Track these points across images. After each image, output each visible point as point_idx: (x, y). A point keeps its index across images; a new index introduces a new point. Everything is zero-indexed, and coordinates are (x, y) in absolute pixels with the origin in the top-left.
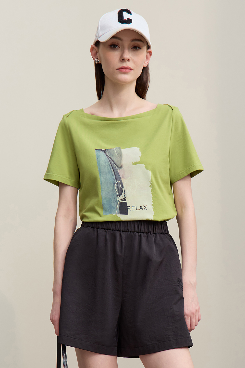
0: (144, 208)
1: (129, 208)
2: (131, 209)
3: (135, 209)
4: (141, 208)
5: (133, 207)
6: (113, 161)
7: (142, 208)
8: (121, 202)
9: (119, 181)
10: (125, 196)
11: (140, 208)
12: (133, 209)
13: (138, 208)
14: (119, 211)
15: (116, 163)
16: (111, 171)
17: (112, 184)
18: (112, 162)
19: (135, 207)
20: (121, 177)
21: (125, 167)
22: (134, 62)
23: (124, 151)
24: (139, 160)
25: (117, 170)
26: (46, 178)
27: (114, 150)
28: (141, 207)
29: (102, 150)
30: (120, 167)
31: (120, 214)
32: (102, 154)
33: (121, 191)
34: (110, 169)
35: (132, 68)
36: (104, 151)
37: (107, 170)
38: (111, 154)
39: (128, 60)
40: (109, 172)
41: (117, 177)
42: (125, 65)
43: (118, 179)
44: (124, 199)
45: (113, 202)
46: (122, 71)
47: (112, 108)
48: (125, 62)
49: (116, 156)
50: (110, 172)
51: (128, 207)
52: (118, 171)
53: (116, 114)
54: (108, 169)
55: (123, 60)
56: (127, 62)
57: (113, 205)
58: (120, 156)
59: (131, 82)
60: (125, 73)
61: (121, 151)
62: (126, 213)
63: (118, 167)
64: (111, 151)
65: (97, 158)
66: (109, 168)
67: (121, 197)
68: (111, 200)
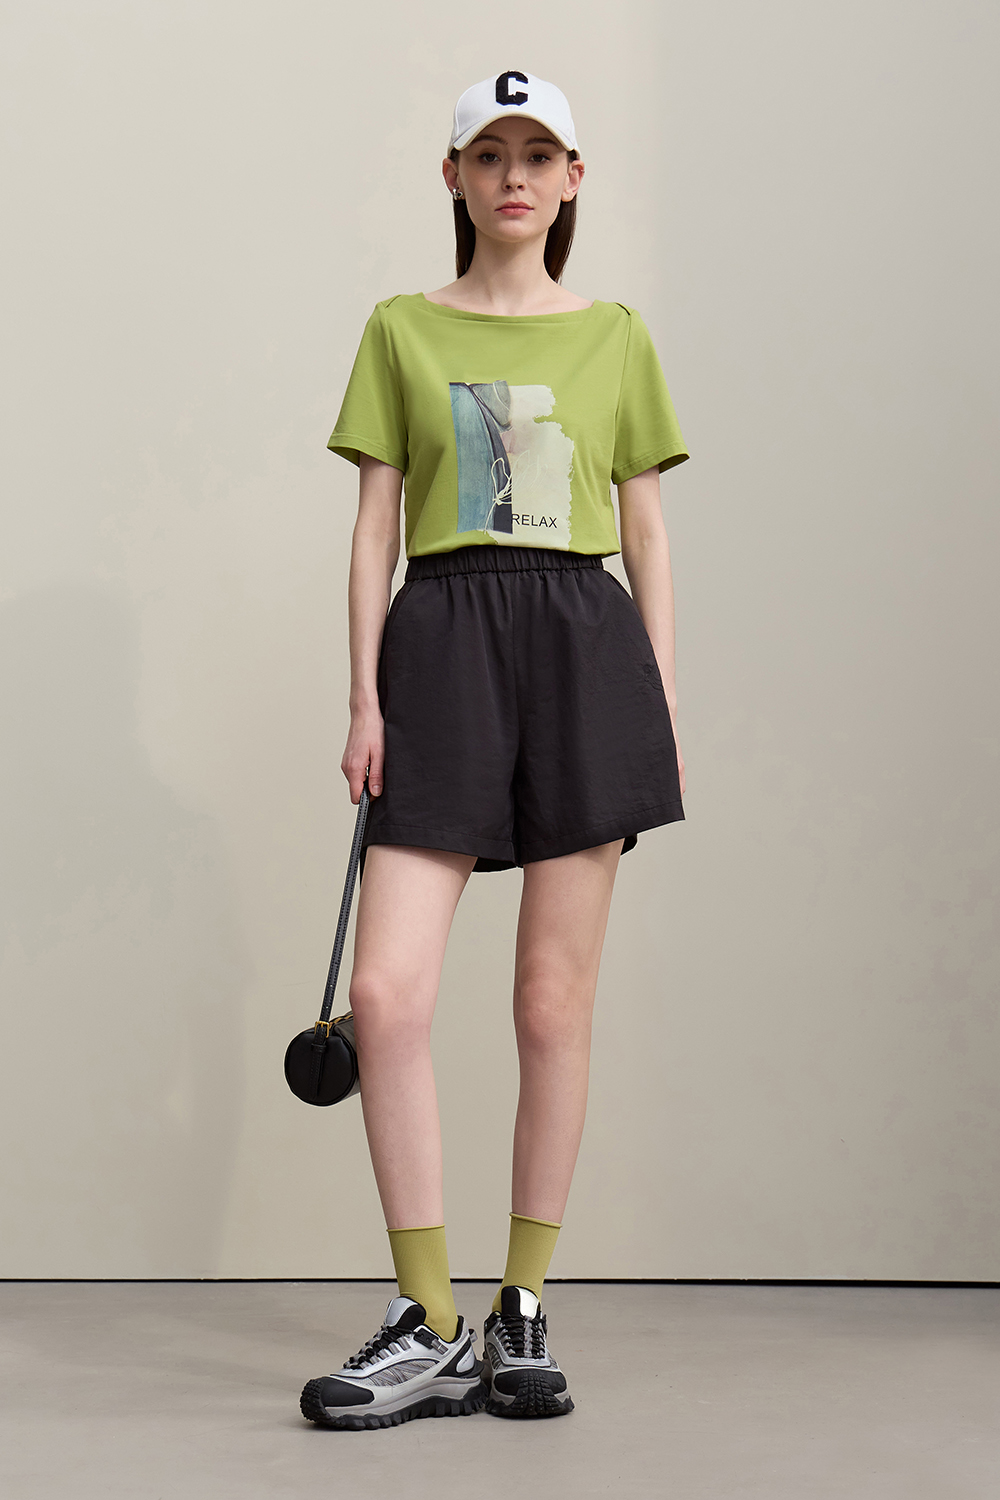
0: (549, 522)
1: (516, 519)
2: (520, 521)
3: (530, 522)
5: (524, 517)
6: (490, 411)
7: (546, 523)
8: (500, 503)
9: (502, 459)
10: (510, 491)
11: (541, 522)
12: (524, 521)
13: (537, 522)
14: (492, 523)
15: (496, 416)
16: (485, 433)
17: (486, 464)
18: (488, 414)
19: (530, 518)
20: (507, 449)
21: (515, 427)
22: (535, 191)
23: (515, 391)
24: (549, 412)
25: (497, 431)
26: (332, 445)
27: (492, 389)
28: (543, 521)
29: (464, 385)
30: (506, 427)
31: (494, 529)
32: (465, 393)
33: (503, 482)
34: (481, 430)
35: (530, 205)
36: (470, 388)
37: (474, 430)
38: (484, 396)
39: (520, 187)
40: (479, 437)
41: (498, 449)
42: (512, 198)
43: (499, 453)
44: (508, 498)
45: (482, 504)
46: (506, 213)
47: (489, 296)
48: (513, 191)
49: (497, 401)
50: (482, 435)
51: (514, 517)
52: (501, 434)
53: (500, 308)
54: (477, 428)
55: (508, 187)
56: (519, 193)
57: (482, 513)
58: (507, 401)
59: (533, 238)
60: (514, 217)
61: (508, 390)
62: (509, 530)
63: (499, 424)
64: (486, 388)
65: (454, 402)
66: (480, 425)
67: (502, 494)
68: (480, 501)
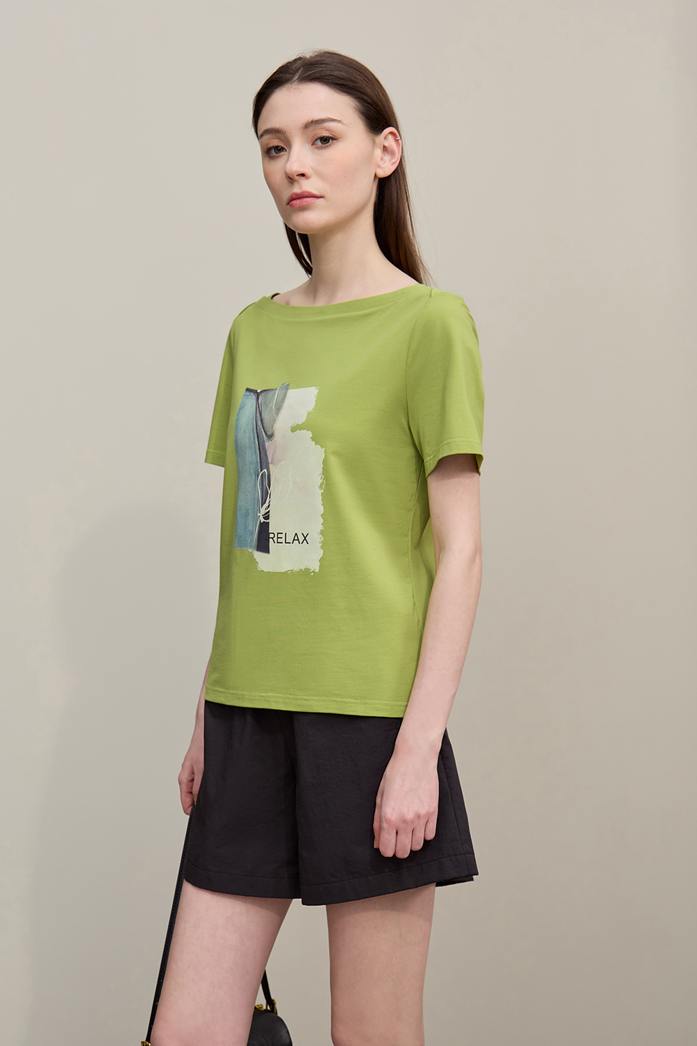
0: (302, 540)
1: (272, 538)
2: (275, 539)
3: (283, 540)
4: (296, 538)
5: (280, 536)
6: (262, 420)
7: (298, 540)
8: (262, 520)
9: (265, 470)
10: (269, 506)
11: (294, 540)
12: (279, 541)
13: (290, 539)
14: (257, 542)
15: (265, 425)
16: (255, 443)
17: (252, 477)
18: (259, 423)
19: (283, 536)
20: (270, 461)
21: (277, 437)
23: (292, 395)
24: (303, 419)
25: (264, 441)
27: (275, 393)
29: (255, 392)
30: (272, 436)
31: (257, 550)
32: (252, 400)
33: (265, 495)
34: (252, 439)
36: (258, 395)
37: (246, 441)
38: (265, 403)
39: (302, 175)
40: (250, 449)
41: (263, 460)
42: (298, 188)
43: (264, 464)
44: (267, 516)
45: (250, 518)
48: (297, 181)
49: (272, 408)
50: (253, 447)
51: (271, 536)
52: (266, 444)
54: (250, 438)
55: (289, 178)
56: (302, 182)
57: (251, 528)
58: (279, 408)
61: (285, 393)
62: (266, 550)
63: (266, 434)
64: (270, 394)
66: (252, 434)
67: (263, 511)
68: (249, 514)
